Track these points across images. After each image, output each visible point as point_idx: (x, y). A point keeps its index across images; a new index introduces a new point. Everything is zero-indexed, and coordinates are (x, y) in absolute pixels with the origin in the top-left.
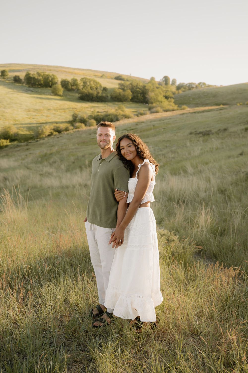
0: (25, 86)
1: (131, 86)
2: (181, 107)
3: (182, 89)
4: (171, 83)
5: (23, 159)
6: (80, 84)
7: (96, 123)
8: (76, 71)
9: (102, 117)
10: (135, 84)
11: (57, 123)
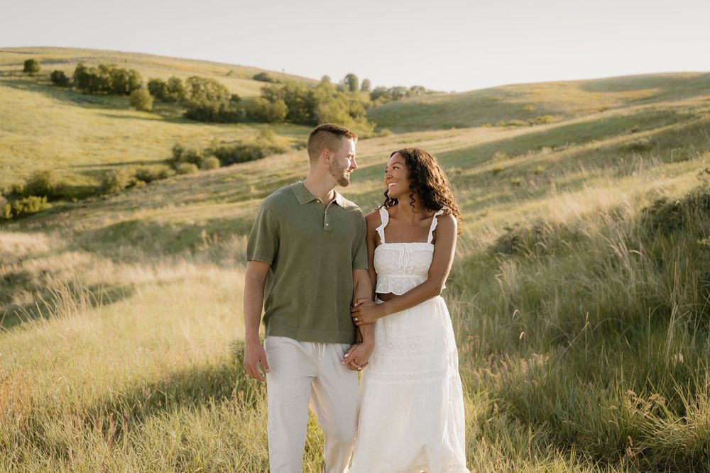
0: (76, 92)
1: (284, 92)
2: (379, 132)
3: (382, 98)
4: (360, 87)
6: (186, 88)
7: (220, 162)
8: (177, 64)
9: (230, 152)
10: (292, 90)
11: (142, 163)
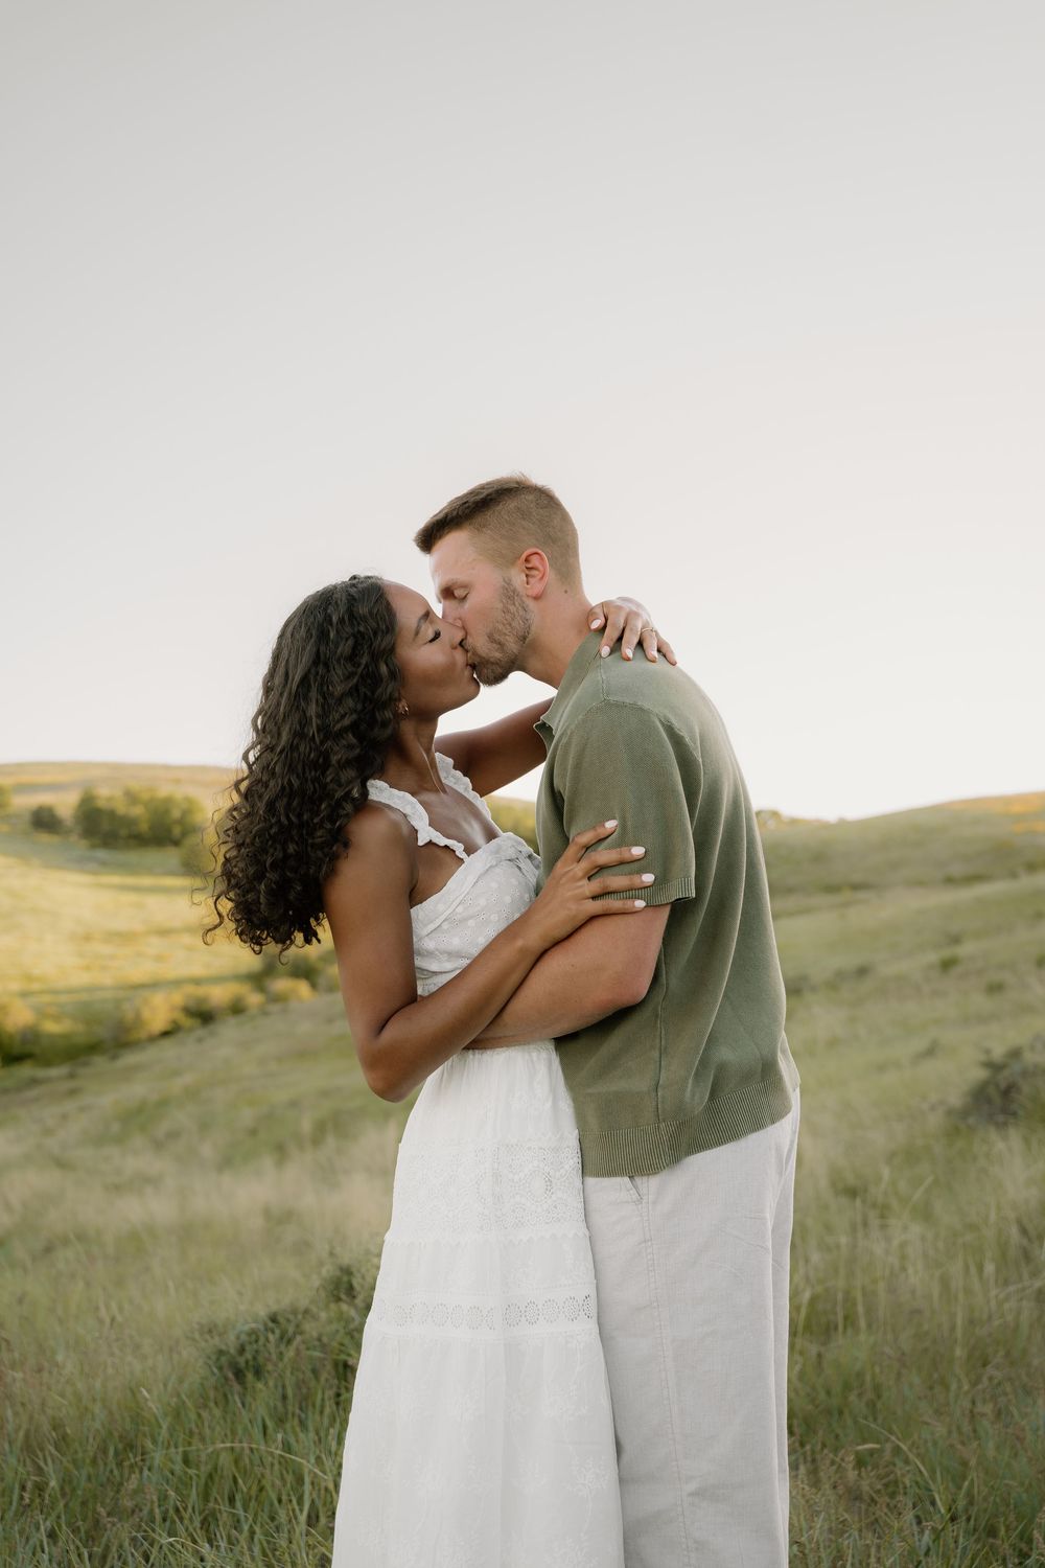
0: (76, 845)
5: (48, 1132)
11: (197, 981)
